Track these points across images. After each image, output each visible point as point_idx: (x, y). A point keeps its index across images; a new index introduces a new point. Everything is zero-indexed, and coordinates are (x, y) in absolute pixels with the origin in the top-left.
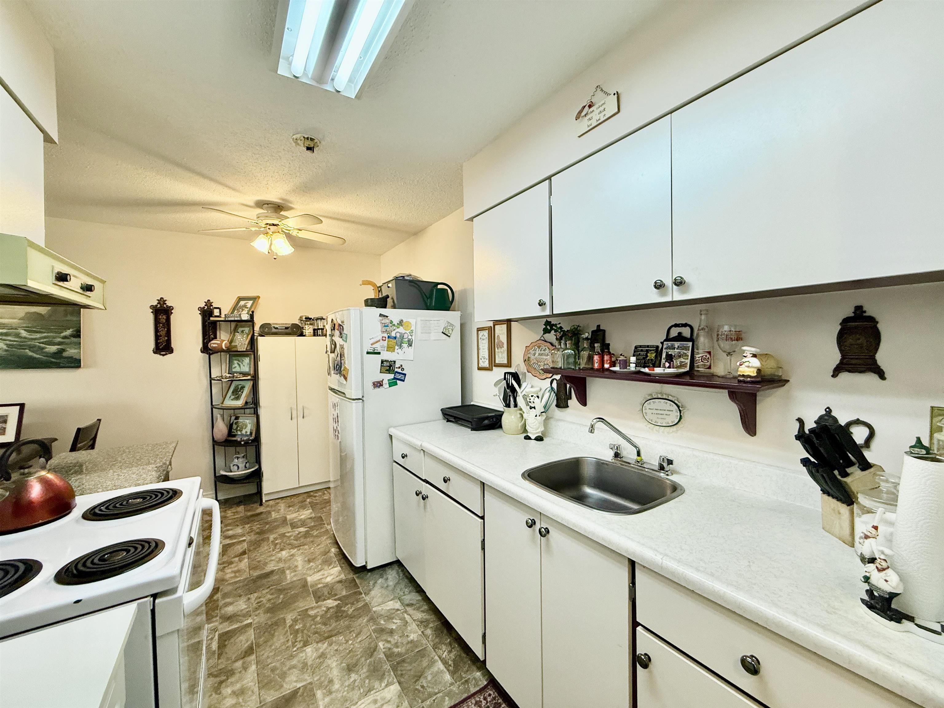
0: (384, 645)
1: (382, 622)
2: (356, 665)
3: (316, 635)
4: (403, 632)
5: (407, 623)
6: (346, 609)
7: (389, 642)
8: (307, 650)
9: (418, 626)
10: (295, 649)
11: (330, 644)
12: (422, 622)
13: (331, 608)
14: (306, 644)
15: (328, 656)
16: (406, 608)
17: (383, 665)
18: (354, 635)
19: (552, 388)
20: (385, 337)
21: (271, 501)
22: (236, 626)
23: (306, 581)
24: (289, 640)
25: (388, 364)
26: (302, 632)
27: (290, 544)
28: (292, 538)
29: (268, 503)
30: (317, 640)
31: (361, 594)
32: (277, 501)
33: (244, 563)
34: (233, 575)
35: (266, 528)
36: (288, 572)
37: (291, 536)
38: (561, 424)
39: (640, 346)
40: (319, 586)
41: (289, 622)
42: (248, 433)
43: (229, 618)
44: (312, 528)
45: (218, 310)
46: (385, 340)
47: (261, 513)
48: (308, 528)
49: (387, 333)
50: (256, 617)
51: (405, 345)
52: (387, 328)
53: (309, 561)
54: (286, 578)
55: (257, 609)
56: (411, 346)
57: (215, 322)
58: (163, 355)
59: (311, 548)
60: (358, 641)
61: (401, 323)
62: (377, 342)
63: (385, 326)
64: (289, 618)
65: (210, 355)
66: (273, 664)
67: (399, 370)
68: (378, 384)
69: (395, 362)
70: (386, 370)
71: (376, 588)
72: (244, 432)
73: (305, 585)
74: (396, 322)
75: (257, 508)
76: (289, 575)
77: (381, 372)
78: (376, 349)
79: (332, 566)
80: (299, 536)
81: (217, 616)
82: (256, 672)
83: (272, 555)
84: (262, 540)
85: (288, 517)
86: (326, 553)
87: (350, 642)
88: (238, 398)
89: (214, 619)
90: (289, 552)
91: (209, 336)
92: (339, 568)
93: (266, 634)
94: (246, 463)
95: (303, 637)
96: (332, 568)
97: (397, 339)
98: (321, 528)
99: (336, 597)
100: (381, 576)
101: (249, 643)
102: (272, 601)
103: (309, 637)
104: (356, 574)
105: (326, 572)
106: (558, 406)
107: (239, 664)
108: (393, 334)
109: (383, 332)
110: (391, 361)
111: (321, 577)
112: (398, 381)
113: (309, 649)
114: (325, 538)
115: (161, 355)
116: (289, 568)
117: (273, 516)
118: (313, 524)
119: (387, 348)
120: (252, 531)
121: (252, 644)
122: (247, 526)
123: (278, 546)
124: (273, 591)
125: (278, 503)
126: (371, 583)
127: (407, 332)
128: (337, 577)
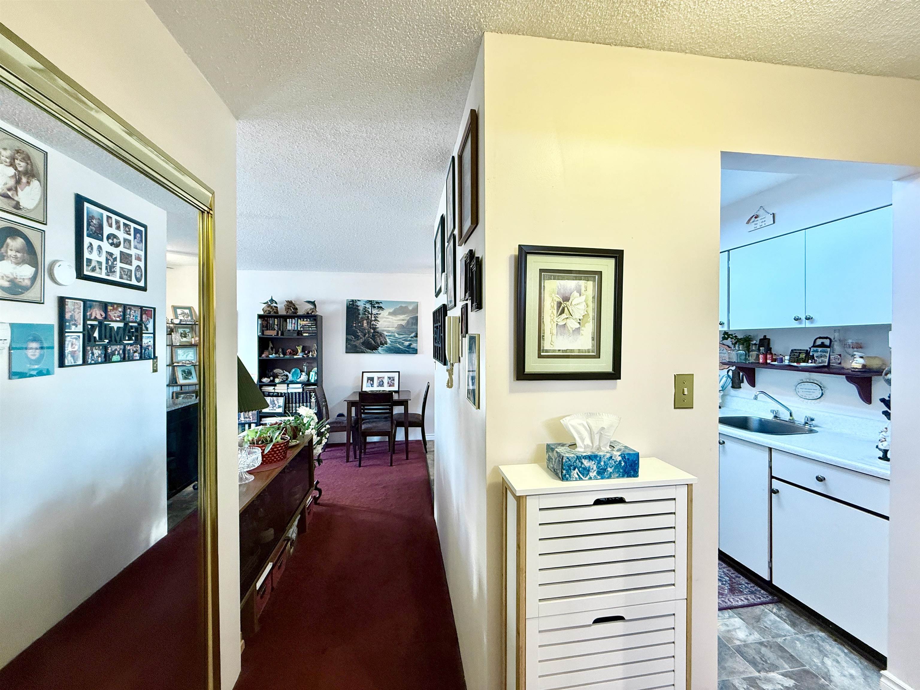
19: (729, 376)
38: (735, 398)
39: (795, 350)
106: (733, 387)
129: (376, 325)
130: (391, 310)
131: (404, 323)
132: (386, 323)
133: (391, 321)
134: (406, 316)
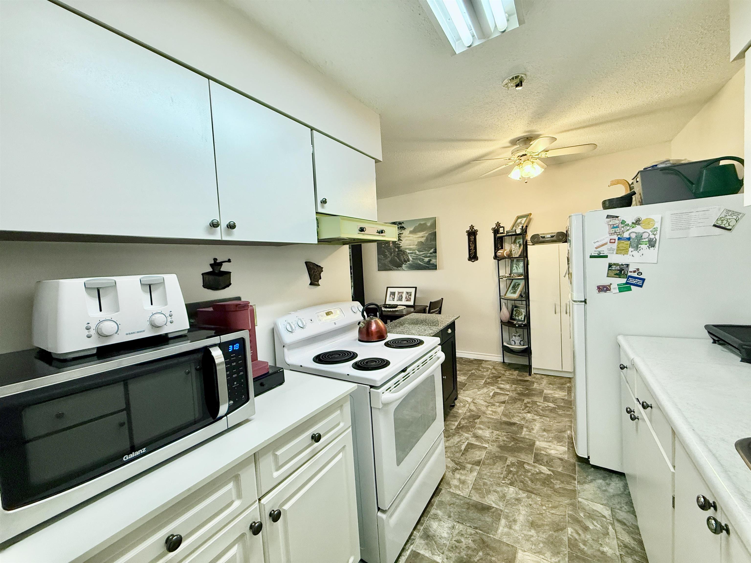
0: (572, 533)
1: (582, 515)
2: (539, 526)
3: (522, 484)
4: (598, 538)
5: (608, 534)
6: (554, 482)
7: (579, 535)
8: (510, 488)
9: (619, 546)
10: (503, 482)
11: (528, 498)
12: (626, 546)
13: (543, 473)
14: (512, 484)
15: (522, 504)
16: (615, 521)
17: (563, 546)
18: (550, 505)
20: (615, 240)
21: (538, 375)
22: (478, 444)
23: (534, 443)
24: (503, 473)
25: (618, 268)
26: (514, 475)
27: (536, 411)
28: (541, 407)
29: (535, 375)
30: (520, 487)
31: (575, 479)
32: (543, 376)
33: (501, 409)
34: (491, 413)
35: (526, 393)
36: (525, 429)
37: (540, 406)
40: (542, 452)
41: (508, 462)
42: (523, 319)
43: (477, 437)
44: (559, 407)
45: (502, 229)
46: (614, 243)
47: (527, 381)
48: (557, 405)
49: (618, 235)
50: (491, 446)
51: (644, 247)
52: (616, 229)
53: (544, 430)
54: (522, 433)
55: (494, 441)
56: (653, 246)
57: (501, 238)
58: (473, 262)
59: (551, 422)
60: (552, 512)
61: (638, 222)
62: (603, 245)
63: (614, 228)
64: (511, 459)
65: (498, 260)
66: (486, 481)
67: (635, 275)
68: (604, 289)
69: (628, 265)
70: (615, 275)
71: (592, 484)
72: (520, 318)
73: (532, 444)
74: (629, 221)
75: (526, 376)
76: (525, 432)
77: (608, 276)
78: (601, 252)
79: (561, 444)
80: (547, 408)
81: (472, 432)
82: (475, 477)
83: (520, 413)
84: (519, 400)
85: (545, 391)
86: (561, 431)
87: (544, 508)
88: (514, 292)
89: (470, 433)
90: (533, 416)
91: (498, 248)
92: (566, 449)
93: (491, 460)
94: (521, 341)
95: (512, 478)
96: (560, 445)
97: (631, 240)
98: (568, 411)
99: (552, 469)
100: (604, 478)
101: (480, 458)
102: (505, 442)
103: (517, 481)
104: (579, 462)
105: (553, 446)
107: (469, 466)
108: (626, 235)
109: (611, 234)
110: (622, 265)
111: (548, 447)
112: (631, 286)
113: (512, 489)
114: (567, 419)
115: (472, 261)
116: (527, 427)
117: (535, 386)
118: (562, 404)
119: (617, 250)
120: (515, 390)
121: (482, 459)
122: (514, 386)
123: (527, 409)
124: (509, 436)
125: (543, 378)
126: (590, 478)
127: (648, 231)
128: (561, 454)
129: (400, 244)
130: (412, 229)
131: (423, 240)
132: (407, 242)
133: (412, 239)
134: (425, 232)
